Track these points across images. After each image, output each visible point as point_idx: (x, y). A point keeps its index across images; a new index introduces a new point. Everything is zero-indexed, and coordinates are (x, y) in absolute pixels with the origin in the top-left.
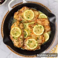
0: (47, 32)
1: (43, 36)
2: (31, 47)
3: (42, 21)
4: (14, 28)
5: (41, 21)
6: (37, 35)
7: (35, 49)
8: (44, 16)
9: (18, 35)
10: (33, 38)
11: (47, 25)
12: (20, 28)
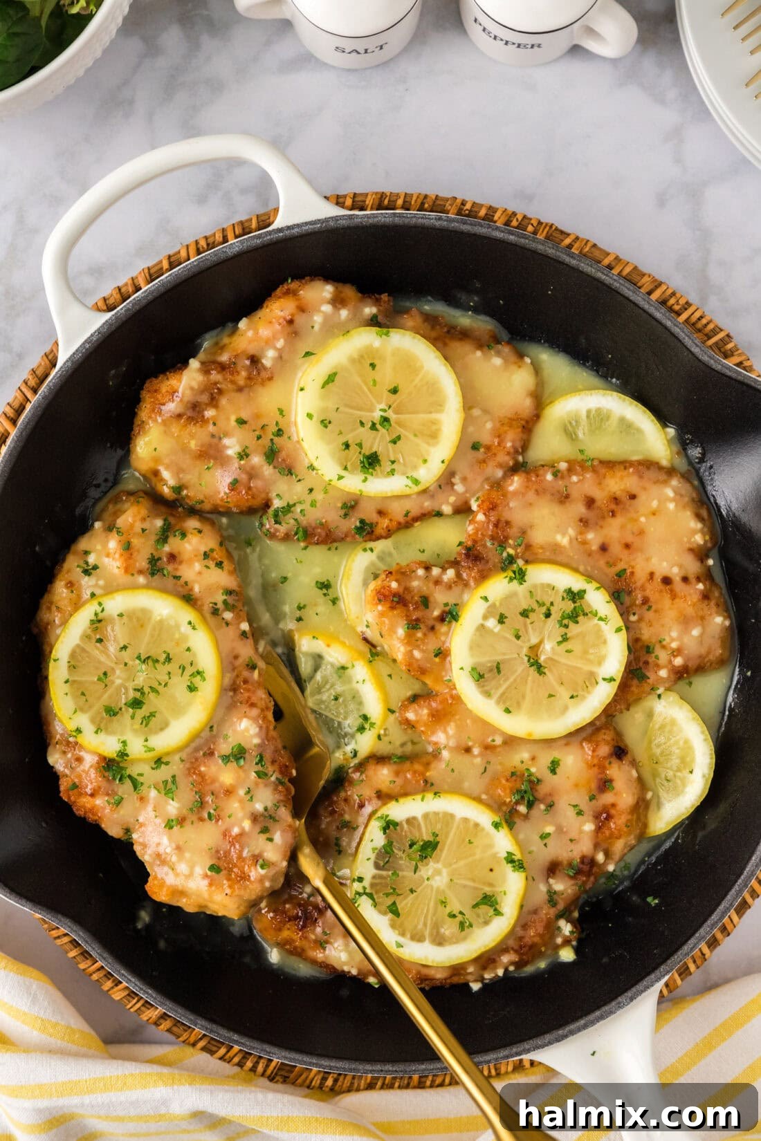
0: (683, 675)
1: (620, 752)
2: (418, 938)
3: (590, 502)
4: (98, 622)
5: (580, 509)
6: (511, 741)
7: (486, 960)
8: (626, 427)
9: (179, 710)
10: (457, 789)
11: (675, 572)
12: (189, 599)
